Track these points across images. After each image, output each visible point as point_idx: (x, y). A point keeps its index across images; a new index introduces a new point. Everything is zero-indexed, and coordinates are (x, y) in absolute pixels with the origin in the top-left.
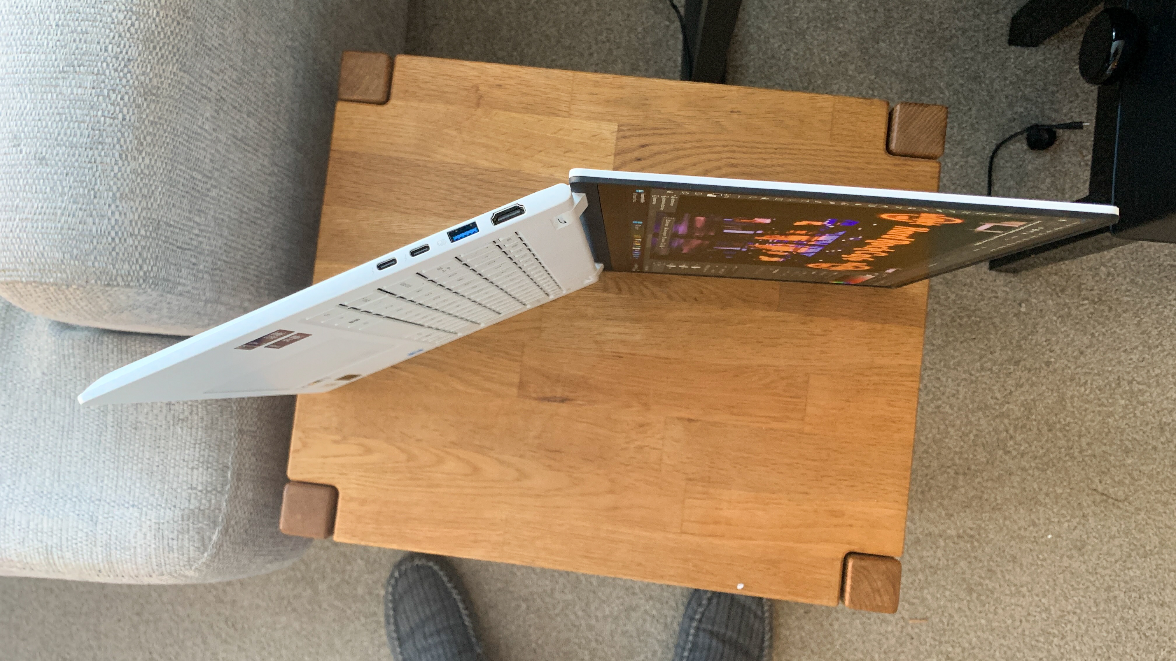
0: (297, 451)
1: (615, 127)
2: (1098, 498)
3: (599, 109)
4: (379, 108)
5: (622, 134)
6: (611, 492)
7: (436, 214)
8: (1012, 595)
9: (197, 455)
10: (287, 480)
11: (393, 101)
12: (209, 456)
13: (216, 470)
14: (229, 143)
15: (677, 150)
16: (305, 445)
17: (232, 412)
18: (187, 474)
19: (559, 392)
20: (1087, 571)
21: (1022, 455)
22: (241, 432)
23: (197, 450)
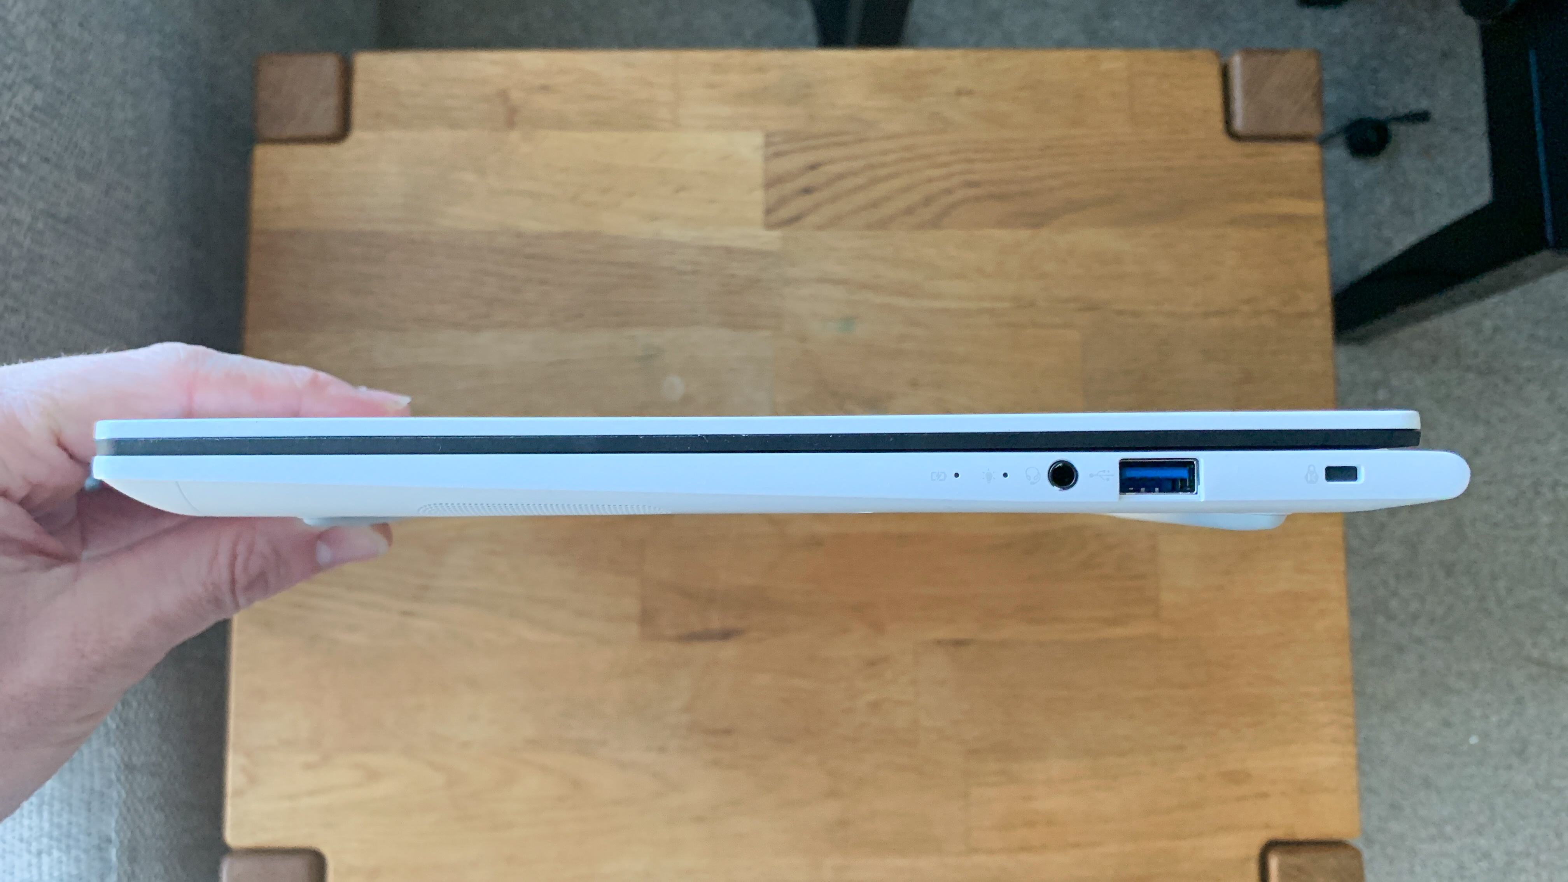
0: (238, 793)
1: (758, 139)
2: (1535, 670)
3: (726, 111)
4: (333, 150)
5: (772, 150)
6: (832, 794)
7: (457, 325)
8: (1433, 839)
9: (46, 825)
10: (226, 850)
11: (357, 135)
12: (70, 823)
13: (86, 851)
14: (40, 225)
15: (872, 167)
16: (253, 780)
17: (107, 734)
18: (30, 865)
19: (716, 622)
20: (1537, 786)
21: (1415, 617)
22: (129, 767)
23: (46, 814)
